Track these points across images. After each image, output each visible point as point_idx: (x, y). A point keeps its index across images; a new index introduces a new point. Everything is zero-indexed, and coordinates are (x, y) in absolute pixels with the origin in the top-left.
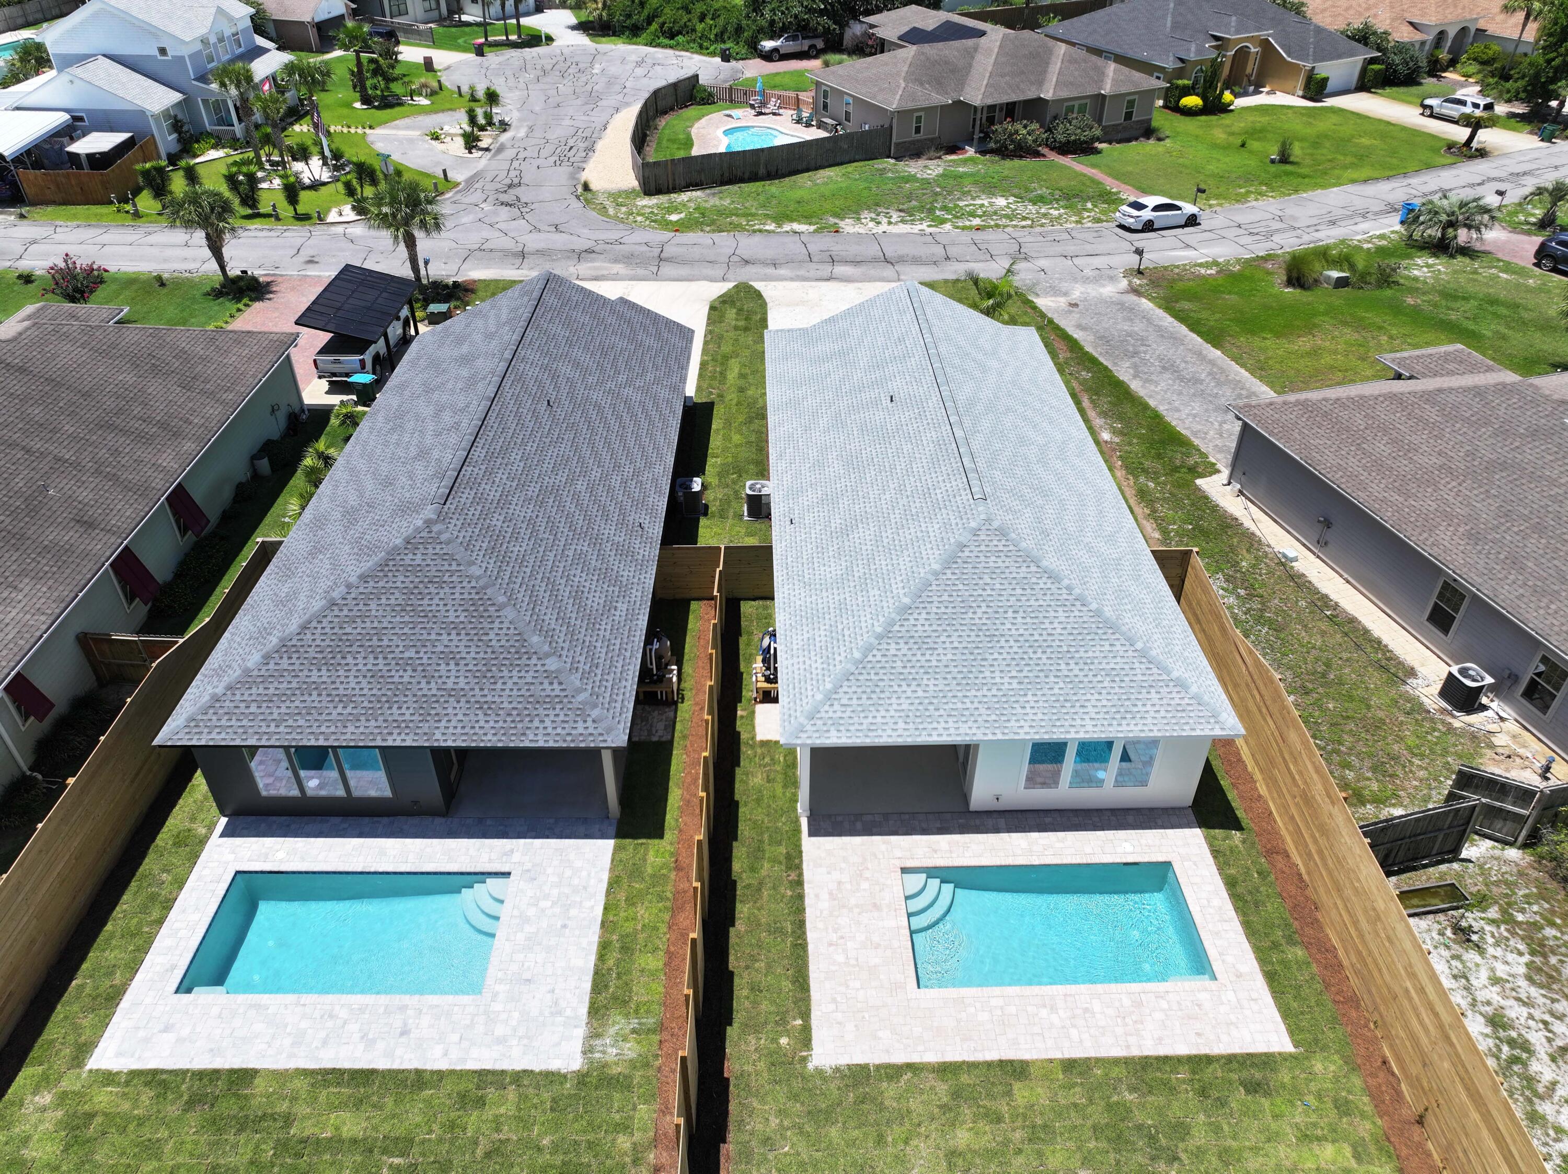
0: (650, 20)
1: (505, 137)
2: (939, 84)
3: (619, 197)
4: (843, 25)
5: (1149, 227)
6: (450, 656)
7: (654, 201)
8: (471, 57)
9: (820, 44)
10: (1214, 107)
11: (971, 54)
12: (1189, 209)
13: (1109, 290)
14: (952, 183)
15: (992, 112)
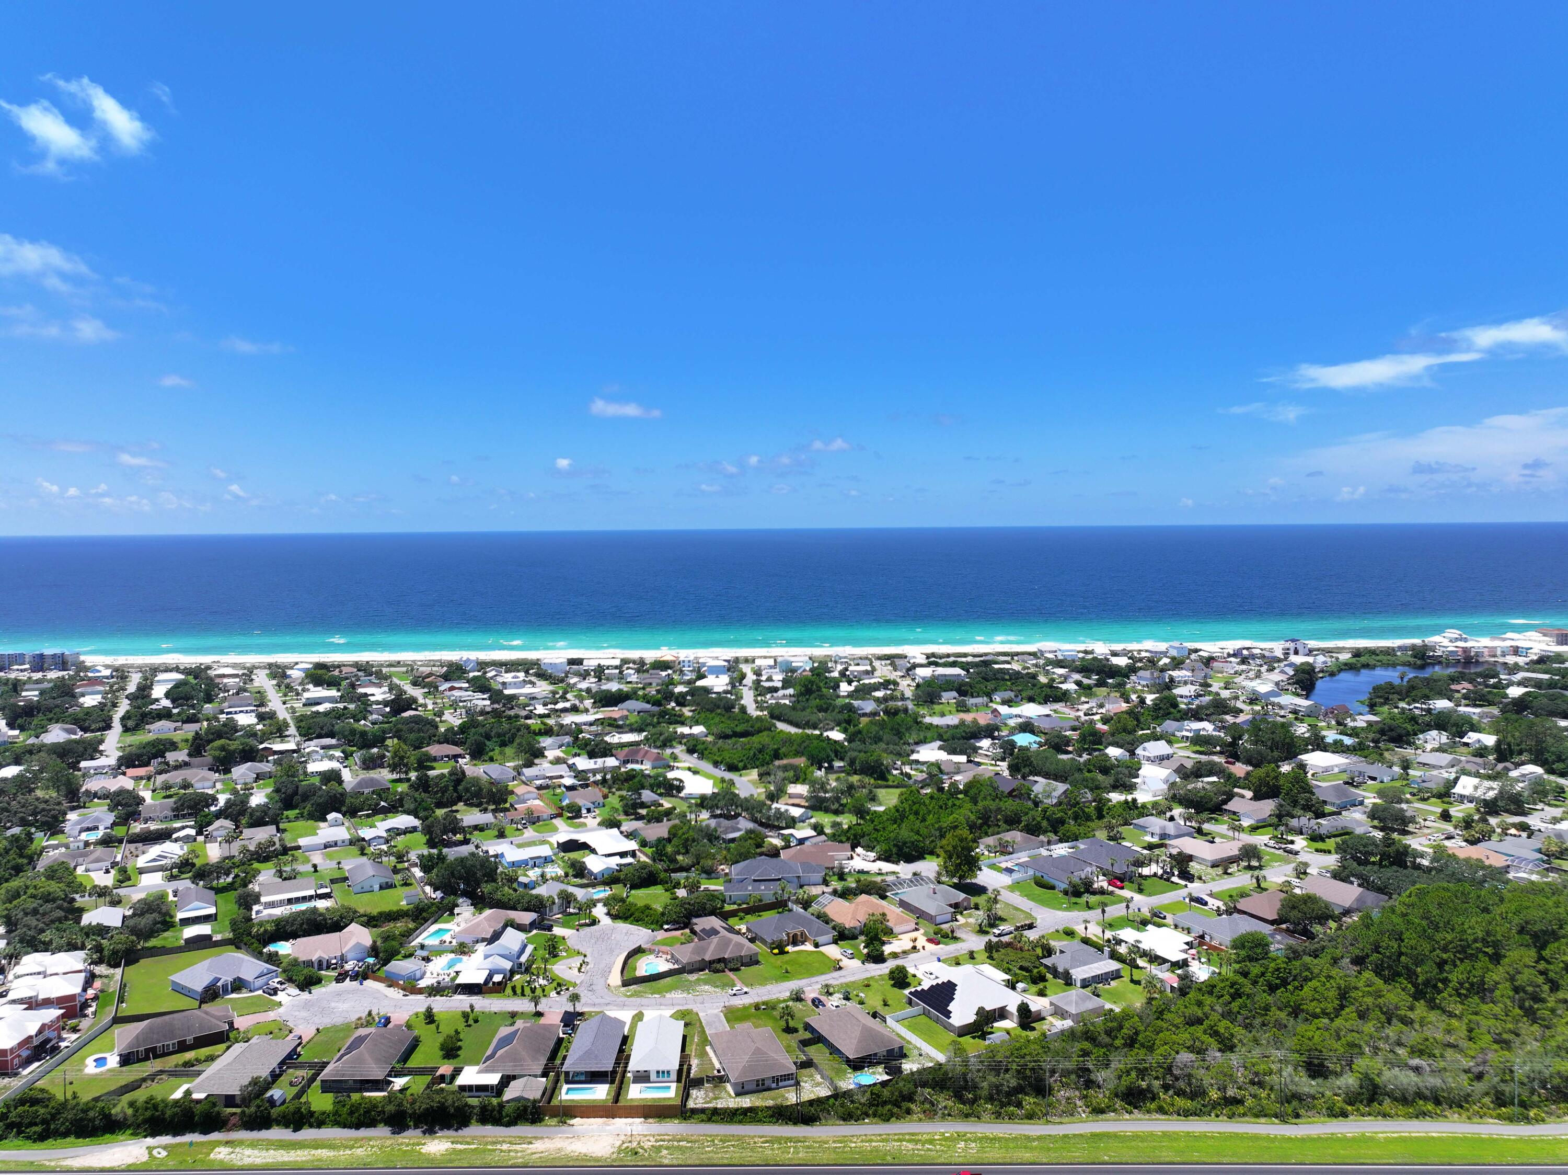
2: (701, 952)
3: (617, 987)
5: (735, 994)
7: (625, 989)
8: (575, 932)
9: (680, 926)
10: (782, 952)
12: (745, 989)
13: (716, 1011)
14: (698, 981)
15: (711, 962)
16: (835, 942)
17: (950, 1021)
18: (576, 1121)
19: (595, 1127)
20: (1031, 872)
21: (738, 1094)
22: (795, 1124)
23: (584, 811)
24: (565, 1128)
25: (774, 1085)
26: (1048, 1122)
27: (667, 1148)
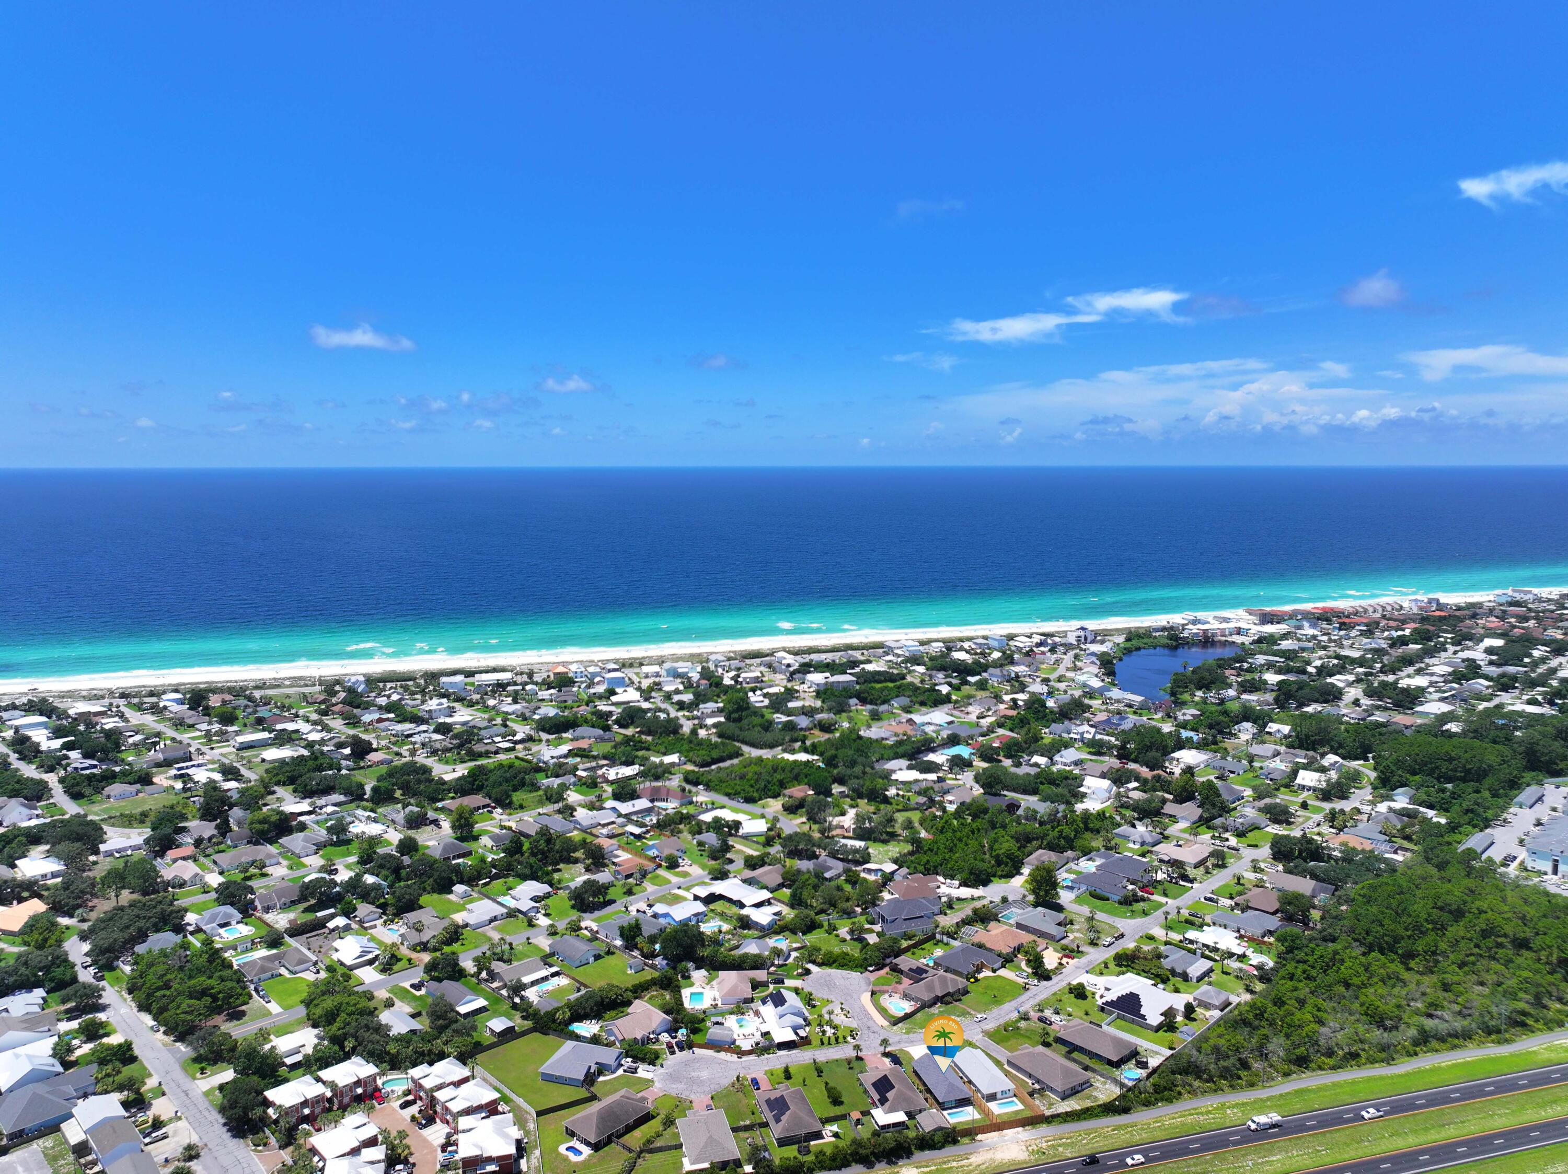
3: (889, 1027)
5: (978, 1020)
8: (802, 981)
10: (976, 980)
11: (933, 982)
13: (983, 1038)
15: (943, 996)
16: (1003, 966)
18: (980, 1137)
19: (996, 1139)
20: (1083, 888)
21: (1063, 1100)
22: (1119, 1114)
23: (680, 860)
24: (978, 1143)
25: (1080, 1089)
26: (1264, 1087)
27: (1060, 1146)
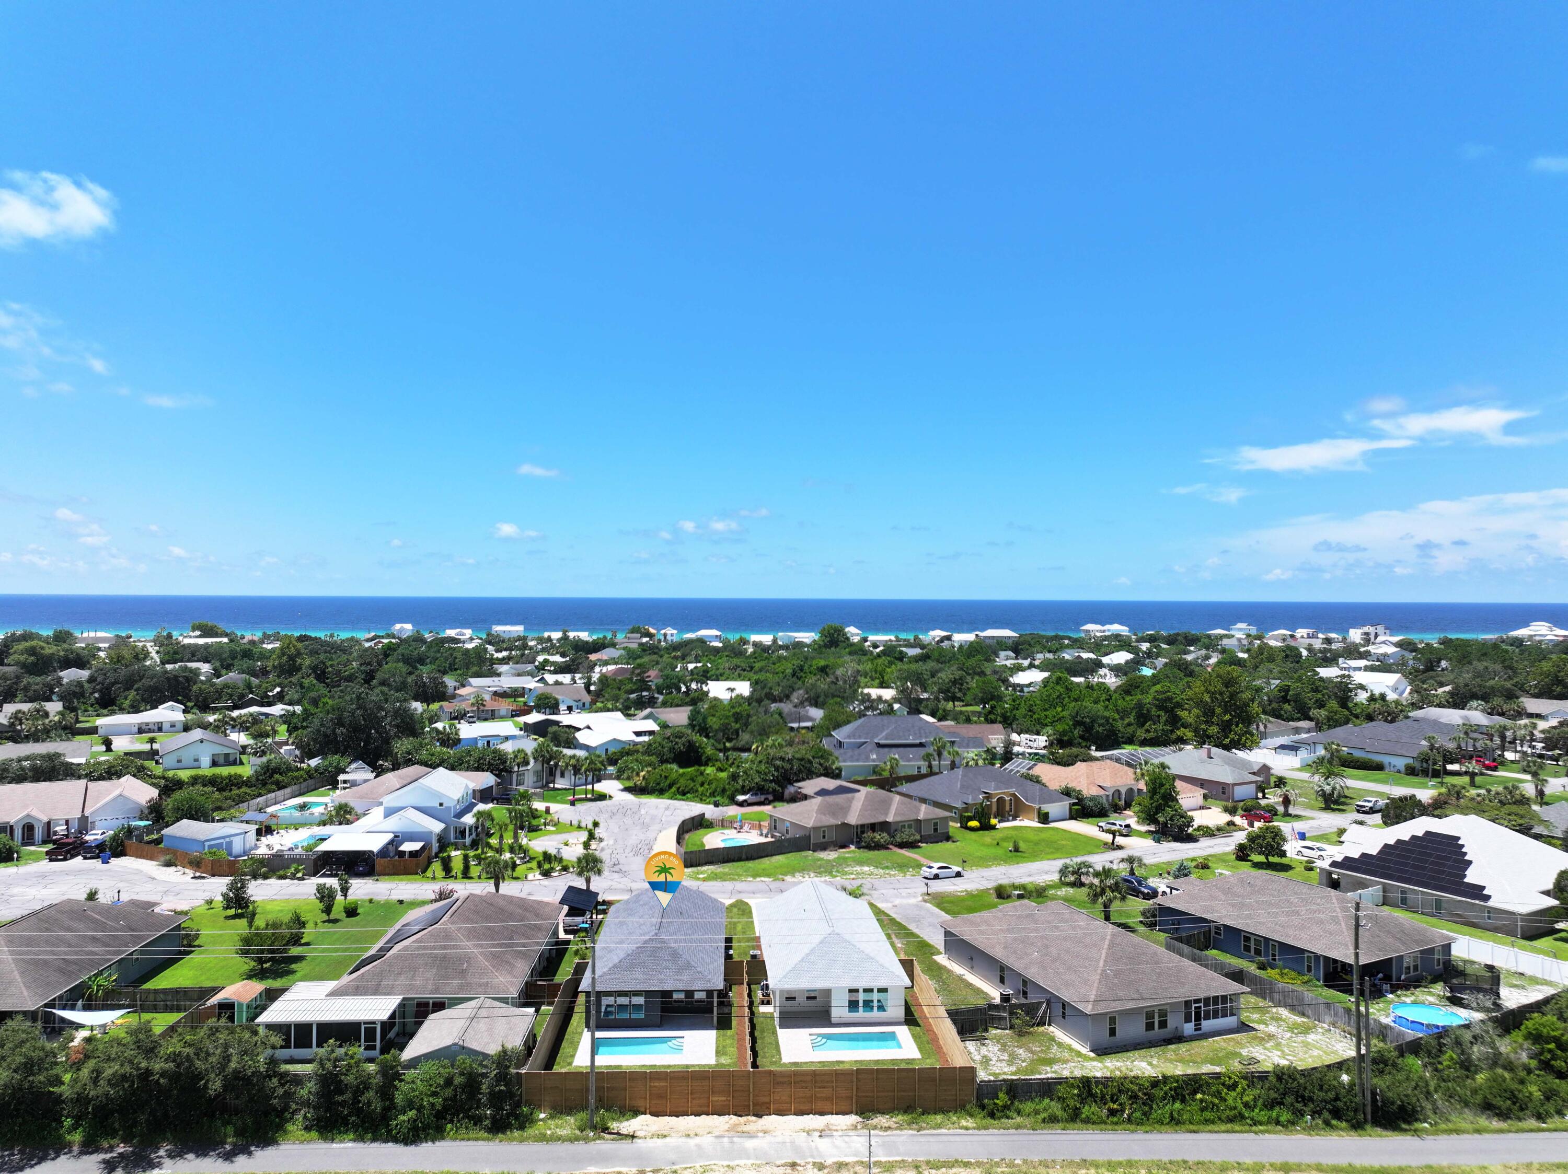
0: (670, 786)
1: (602, 844)
2: (834, 814)
4: (784, 788)
5: (936, 877)
6: (666, 968)
7: (690, 870)
8: (568, 806)
9: (771, 797)
10: (986, 827)
11: (850, 801)
13: (913, 901)
14: (842, 862)
15: (863, 828)
16: (1073, 816)
17: (1491, 903)
18: (641, 1124)
19: (706, 1141)
20: (1322, 750)
21: (1102, 1051)
22: (1357, 1126)
23: (563, 707)
24: (604, 1145)
25: (1189, 1028)
